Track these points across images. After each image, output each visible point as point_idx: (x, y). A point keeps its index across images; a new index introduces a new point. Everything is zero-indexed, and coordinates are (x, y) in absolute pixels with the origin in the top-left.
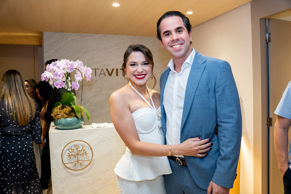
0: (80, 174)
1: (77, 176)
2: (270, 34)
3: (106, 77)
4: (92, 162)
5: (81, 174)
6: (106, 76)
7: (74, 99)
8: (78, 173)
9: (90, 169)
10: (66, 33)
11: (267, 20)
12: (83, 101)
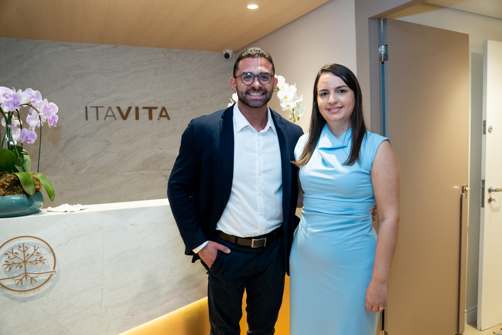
0: (31, 298)
1: (24, 301)
2: (386, 46)
3: (116, 121)
4: (55, 276)
5: (33, 297)
7: (26, 160)
8: (26, 296)
9: (51, 288)
10: (41, 41)
11: (382, 22)
12: (74, 164)
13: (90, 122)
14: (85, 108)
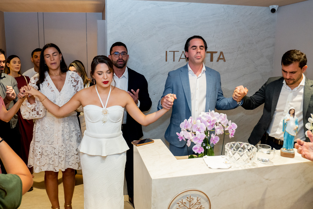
10: (137, 1)
12: (156, 94)
13: (168, 63)
14: (165, 52)
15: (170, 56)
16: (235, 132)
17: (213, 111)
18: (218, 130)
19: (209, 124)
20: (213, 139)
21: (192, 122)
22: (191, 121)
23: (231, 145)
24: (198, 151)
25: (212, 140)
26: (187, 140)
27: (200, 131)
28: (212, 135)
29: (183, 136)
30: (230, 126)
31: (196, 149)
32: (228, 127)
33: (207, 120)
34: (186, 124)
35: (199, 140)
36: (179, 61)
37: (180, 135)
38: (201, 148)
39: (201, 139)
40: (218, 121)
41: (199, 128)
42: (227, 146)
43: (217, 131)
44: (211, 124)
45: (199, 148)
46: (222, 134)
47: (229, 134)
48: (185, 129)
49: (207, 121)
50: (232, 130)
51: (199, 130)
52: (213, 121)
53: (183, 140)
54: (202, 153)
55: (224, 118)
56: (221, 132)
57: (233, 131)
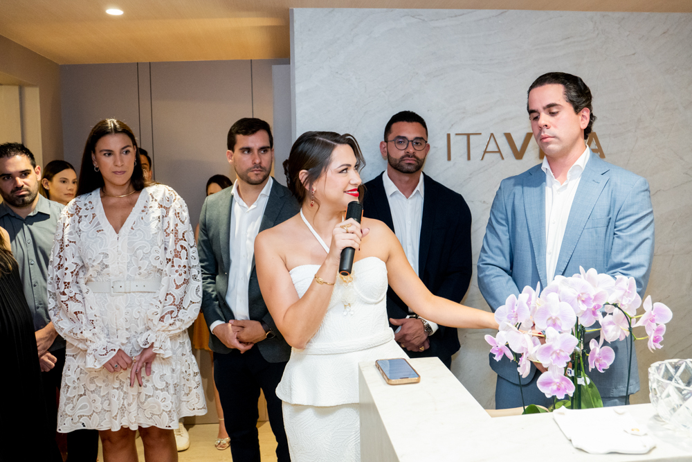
3: (502, 161)
6: (503, 158)
10: (367, 10)
13: (454, 165)
14: (446, 137)
15: (458, 146)
16: (664, 333)
17: (592, 271)
18: (610, 328)
19: (584, 307)
20: (597, 355)
21: (532, 302)
22: (530, 299)
23: (667, 370)
24: (555, 391)
25: (592, 360)
26: (518, 356)
27: (560, 327)
28: (593, 344)
29: (507, 346)
30: (651, 314)
31: (547, 384)
32: (643, 317)
33: (578, 294)
34: (513, 308)
35: (558, 358)
36: (482, 159)
37: (495, 343)
38: (564, 382)
39: (562, 354)
40: (611, 301)
41: (557, 318)
42: (655, 373)
43: (606, 332)
44: (592, 307)
45: (557, 380)
46: (623, 338)
47: (647, 340)
48: (510, 325)
49: (579, 298)
50: (657, 325)
51: (554, 325)
52: (596, 298)
53: (505, 357)
54: (567, 396)
55: (630, 288)
56: (619, 333)
57: (659, 330)
